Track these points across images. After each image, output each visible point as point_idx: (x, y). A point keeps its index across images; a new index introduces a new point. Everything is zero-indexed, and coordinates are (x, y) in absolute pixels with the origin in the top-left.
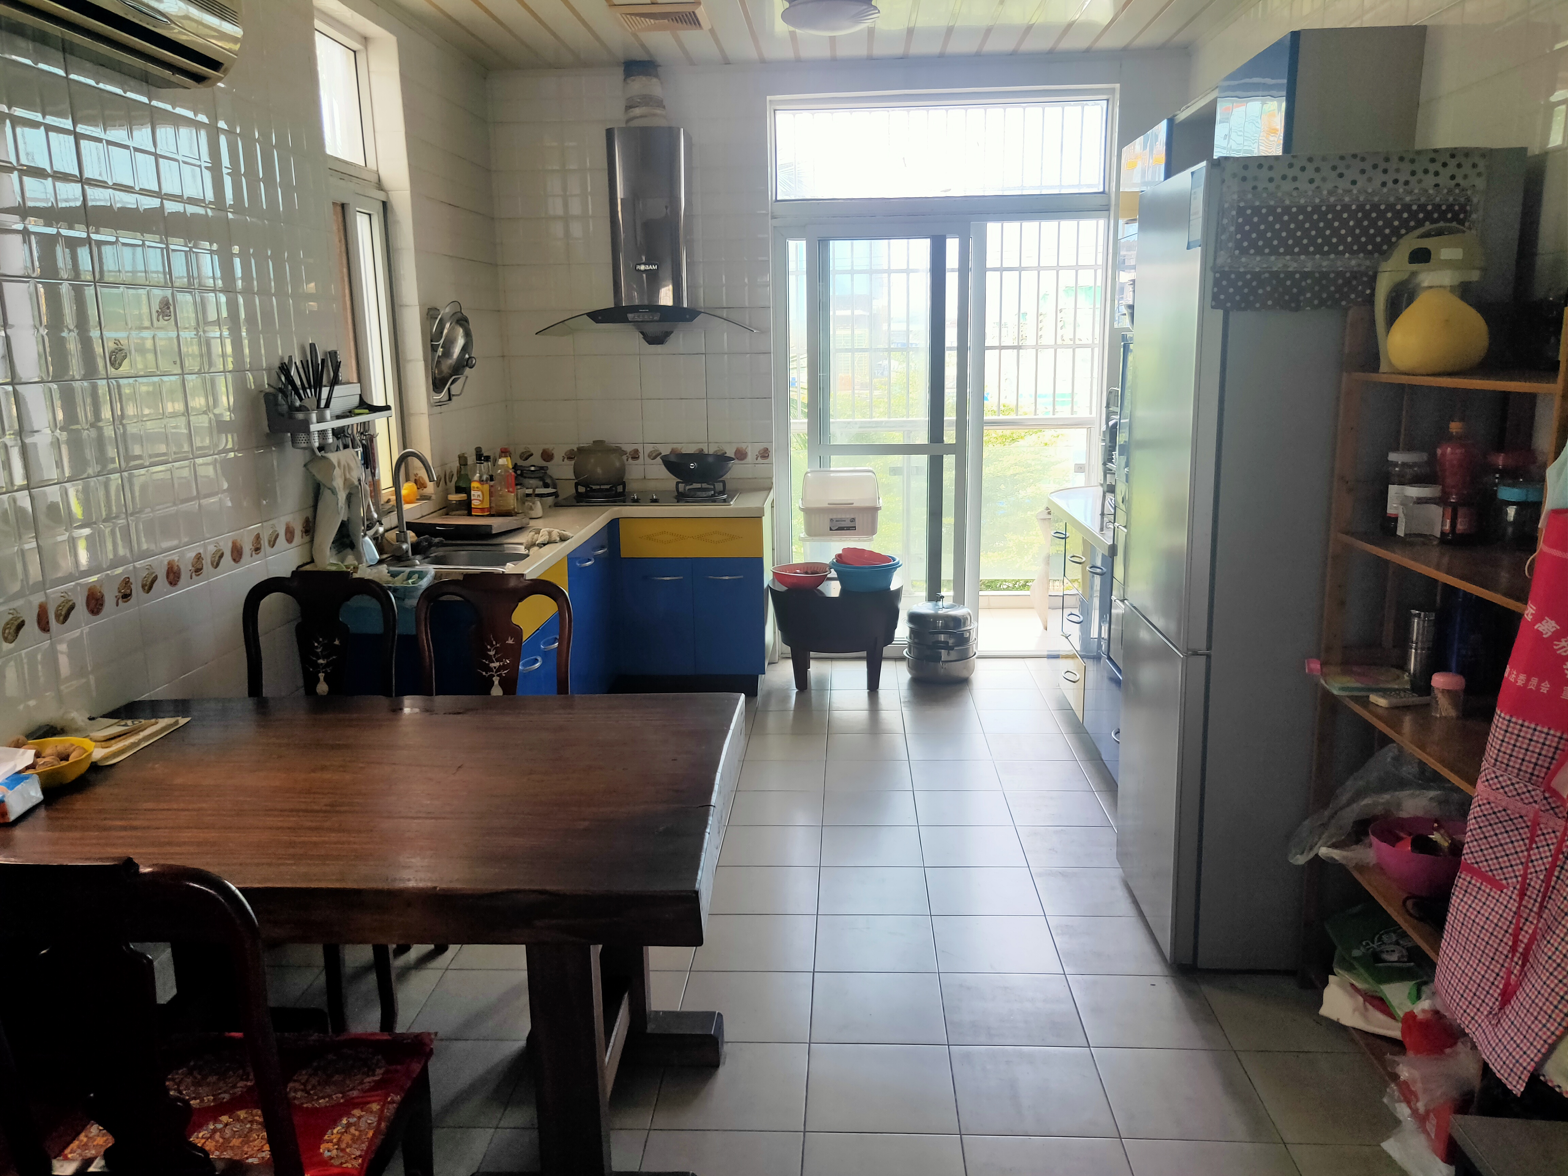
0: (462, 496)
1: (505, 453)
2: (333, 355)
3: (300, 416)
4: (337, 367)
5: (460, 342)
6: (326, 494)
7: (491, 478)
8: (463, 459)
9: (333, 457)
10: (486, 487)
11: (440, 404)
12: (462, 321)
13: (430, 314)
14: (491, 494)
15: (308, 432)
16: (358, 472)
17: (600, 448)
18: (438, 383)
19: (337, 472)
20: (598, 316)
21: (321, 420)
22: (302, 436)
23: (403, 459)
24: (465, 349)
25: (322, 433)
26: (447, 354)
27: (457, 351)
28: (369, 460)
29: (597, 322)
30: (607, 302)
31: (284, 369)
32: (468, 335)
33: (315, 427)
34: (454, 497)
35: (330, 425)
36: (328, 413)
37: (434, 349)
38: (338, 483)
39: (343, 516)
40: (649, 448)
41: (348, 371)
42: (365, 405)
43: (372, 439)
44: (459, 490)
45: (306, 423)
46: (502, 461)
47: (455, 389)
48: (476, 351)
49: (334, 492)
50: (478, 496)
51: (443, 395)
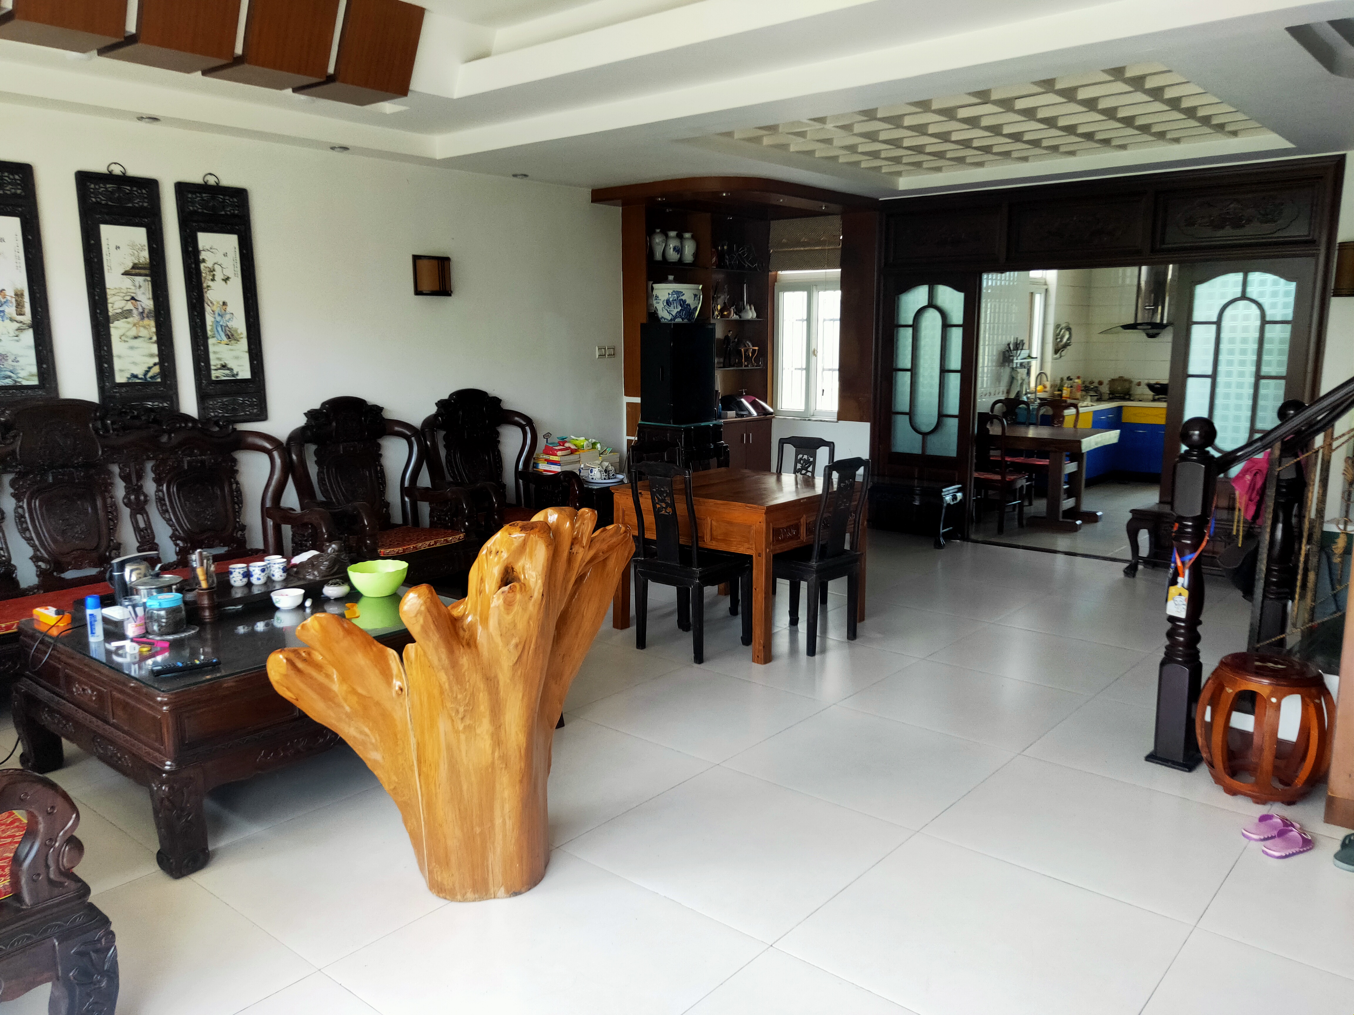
0: (1059, 393)
1: (1078, 378)
2: (1022, 341)
3: (1011, 358)
4: (1023, 344)
5: (1067, 336)
6: (1015, 381)
7: (1071, 387)
8: (1062, 379)
9: (1019, 370)
10: (1069, 389)
11: (1056, 359)
12: (1069, 329)
13: (1057, 326)
14: (1071, 392)
15: (1013, 362)
16: (1025, 376)
17: (1121, 379)
18: (1056, 351)
19: (1019, 375)
20: (1127, 327)
21: (1017, 359)
22: (1011, 364)
23: (1040, 374)
24: (1069, 339)
25: (1017, 363)
26: (1061, 341)
27: (1065, 340)
28: (1029, 373)
29: (1125, 329)
30: (1131, 321)
31: (1009, 345)
32: (1070, 334)
33: (1015, 361)
34: (1057, 393)
35: (1019, 361)
36: (1019, 358)
37: (1057, 339)
38: (1019, 378)
39: (1018, 389)
40: (1146, 381)
41: (1026, 346)
42: (1030, 357)
43: (1030, 367)
44: (1059, 390)
45: (1013, 360)
46: (1077, 381)
47: (1063, 353)
48: (1073, 340)
49: (1017, 380)
50: (1066, 393)
51: (1058, 355)
